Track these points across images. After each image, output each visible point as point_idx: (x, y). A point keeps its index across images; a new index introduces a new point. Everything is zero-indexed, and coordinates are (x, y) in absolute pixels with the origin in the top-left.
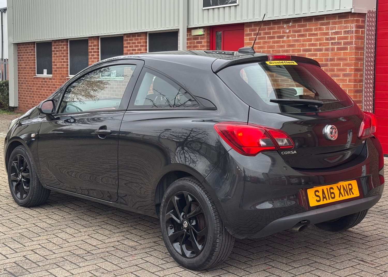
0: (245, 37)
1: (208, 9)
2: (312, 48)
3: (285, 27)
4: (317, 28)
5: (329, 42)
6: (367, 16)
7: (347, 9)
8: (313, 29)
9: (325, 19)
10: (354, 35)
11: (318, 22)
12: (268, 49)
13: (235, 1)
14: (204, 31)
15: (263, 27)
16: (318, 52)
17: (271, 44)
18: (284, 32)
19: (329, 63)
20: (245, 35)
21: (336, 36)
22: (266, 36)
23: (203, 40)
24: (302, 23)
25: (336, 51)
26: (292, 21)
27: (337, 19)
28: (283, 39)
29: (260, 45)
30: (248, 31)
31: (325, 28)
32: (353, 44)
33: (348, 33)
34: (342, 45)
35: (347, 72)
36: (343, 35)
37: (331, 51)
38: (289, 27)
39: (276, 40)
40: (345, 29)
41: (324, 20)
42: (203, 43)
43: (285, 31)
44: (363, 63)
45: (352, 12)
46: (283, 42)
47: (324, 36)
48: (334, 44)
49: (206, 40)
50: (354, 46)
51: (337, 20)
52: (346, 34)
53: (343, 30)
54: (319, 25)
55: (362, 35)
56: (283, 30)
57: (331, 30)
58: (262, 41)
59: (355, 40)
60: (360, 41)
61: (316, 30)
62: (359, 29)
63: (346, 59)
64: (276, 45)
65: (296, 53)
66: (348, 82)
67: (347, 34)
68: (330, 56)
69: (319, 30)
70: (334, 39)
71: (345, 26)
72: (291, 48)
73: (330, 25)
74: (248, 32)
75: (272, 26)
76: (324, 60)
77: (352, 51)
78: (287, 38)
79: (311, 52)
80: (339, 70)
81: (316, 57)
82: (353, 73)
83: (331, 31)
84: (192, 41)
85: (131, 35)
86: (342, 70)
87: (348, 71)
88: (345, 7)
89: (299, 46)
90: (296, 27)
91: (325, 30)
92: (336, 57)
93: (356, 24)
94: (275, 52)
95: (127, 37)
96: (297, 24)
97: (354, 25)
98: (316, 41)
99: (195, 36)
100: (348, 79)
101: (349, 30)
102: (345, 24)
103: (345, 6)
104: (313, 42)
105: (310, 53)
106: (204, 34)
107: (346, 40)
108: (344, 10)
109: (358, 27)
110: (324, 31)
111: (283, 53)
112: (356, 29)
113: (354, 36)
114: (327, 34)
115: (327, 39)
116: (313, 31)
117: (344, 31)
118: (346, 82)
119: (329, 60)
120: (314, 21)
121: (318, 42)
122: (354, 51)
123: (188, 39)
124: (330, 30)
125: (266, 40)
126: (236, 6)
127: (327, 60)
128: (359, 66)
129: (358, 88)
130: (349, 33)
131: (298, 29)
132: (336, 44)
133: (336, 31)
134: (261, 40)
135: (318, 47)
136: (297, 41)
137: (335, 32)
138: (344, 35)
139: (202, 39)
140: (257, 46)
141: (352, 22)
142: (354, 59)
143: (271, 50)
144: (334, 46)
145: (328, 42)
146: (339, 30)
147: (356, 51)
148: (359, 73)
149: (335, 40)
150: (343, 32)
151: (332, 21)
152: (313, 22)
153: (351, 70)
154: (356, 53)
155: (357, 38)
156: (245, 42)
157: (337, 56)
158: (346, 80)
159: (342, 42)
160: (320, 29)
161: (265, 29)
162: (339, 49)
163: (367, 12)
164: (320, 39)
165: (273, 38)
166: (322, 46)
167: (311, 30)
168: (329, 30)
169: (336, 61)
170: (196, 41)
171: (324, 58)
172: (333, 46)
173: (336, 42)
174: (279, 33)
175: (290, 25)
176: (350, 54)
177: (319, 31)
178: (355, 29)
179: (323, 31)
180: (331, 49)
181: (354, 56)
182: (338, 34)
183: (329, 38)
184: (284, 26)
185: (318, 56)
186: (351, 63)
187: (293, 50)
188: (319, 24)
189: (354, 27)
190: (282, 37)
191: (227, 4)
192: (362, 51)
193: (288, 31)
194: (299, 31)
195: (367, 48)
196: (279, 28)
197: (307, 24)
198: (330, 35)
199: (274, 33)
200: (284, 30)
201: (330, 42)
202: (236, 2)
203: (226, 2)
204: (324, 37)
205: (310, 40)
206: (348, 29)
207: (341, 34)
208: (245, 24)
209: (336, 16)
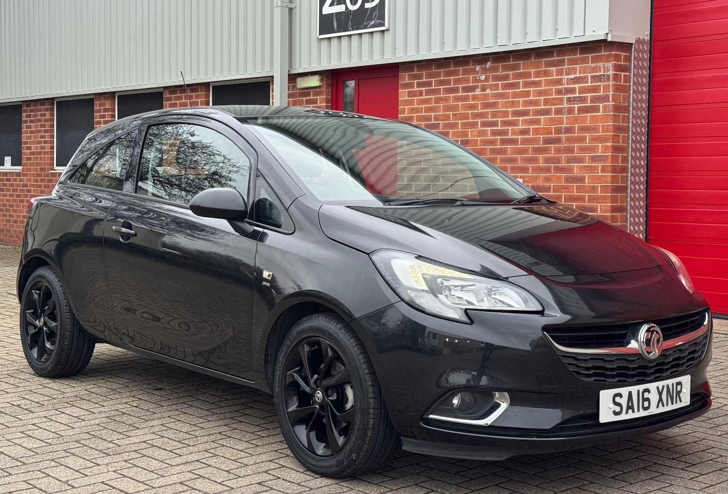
0: (400, 91)
1: (330, 39)
2: (531, 108)
3: (477, 69)
4: (539, 72)
5: (563, 96)
6: (633, 48)
7: (599, 35)
8: (532, 72)
9: (555, 55)
10: (611, 83)
11: (542, 60)
12: (444, 112)
13: (382, 21)
14: (322, 80)
15: (436, 71)
16: (542, 117)
17: (451, 102)
18: (476, 80)
19: (563, 136)
20: (399, 86)
21: (577, 86)
22: (442, 87)
23: (318, 97)
24: (511, 63)
25: (576, 113)
26: (491, 60)
27: (578, 54)
28: (474, 93)
29: (430, 105)
30: (407, 79)
31: (555, 70)
32: (609, 101)
33: (600, 81)
34: (587, 103)
35: (598, 152)
36: (589, 84)
37: (568, 114)
38: (485, 71)
39: (461, 94)
40: (593, 73)
41: (553, 57)
42: (319, 103)
43: (478, 78)
44: (628, 137)
45: (608, 40)
46: (474, 98)
47: (554, 86)
48: (572, 101)
49: (325, 97)
50: (611, 104)
51: (578, 56)
52: (595, 82)
53: (589, 75)
54: (543, 65)
55: (625, 84)
56: (474, 76)
57: (566, 75)
58: (433, 97)
59: (613, 93)
60: (622, 94)
61: (538, 74)
62: (620, 73)
63: (595, 129)
64: (460, 103)
65: (500, 118)
66: (600, 172)
67: (598, 82)
68: (565, 124)
69: (544, 74)
70: (572, 91)
71: (593, 66)
72: (490, 109)
73: (564, 65)
74: (407, 81)
75: (452, 69)
76: (553, 130)
77: (608, 113)
78: (481, 91)
79: (528, 116)
80: (583, 149)
81: (537, 125)
82: (611, 154)
83: (567, 77)
84: (298, 99)
85: (178, 89)
86: (588, 150)
87: (600, 152)
88: (594, 31)
89: (505, 105)
90: (499, 69)
91: (555, 76)
92: (576, 125)
93: (614, 63)
94: (458, 116)
95: (170, 93)
96: (500, 64)
97: (610, 65)
98: (538, 96)
99: (303, 89)
100: (600, 166)
101: (601, 75)
102: (593, 63)
103: (594, 29)
104: (531, 98)
105: (526, 118)
106: (321, 85)
107: (596, 92)
108: (592, 36)
109: (618, 68)
110: (553, 76)
111: (475, 119)
112: (615, 73)
113: (611, 85)
114: (559, 82)
115: (559, 92)
116: (532, 77)
117: (592, 77)
118: (596, 171)
119: (563, 131)
120: (533, 59)
121: (543, 98)
122: (612, 113)
123: (290, 96)
124: (564, 74)
125: (441, 94)
126: (383, 31)
127: (559, 131)
128: (621, 141)
129: (619, 184)
130: (601, 79)
131: (504, 73)
132: (577, 101)
133: (576, 76)
134: (430, 95)
135: (541, 106)
136: (501, 96)
137: (576, 78)
138: (591, 83)
139: (316, 94)
140: (424, 106)
141: (608, 59)
142: (611, 128)
143: (451, 113)
144: (573, 104)
145: (561, 96)
146: (582, 75)
147: (614, 113)
148: (620, 155)
149: (575, 93)
150: (589, 78)
151: (568, 57)
152: (531, 59)
153: (605, 149)
154: (615, 118)
155: (617, 88)
156: (400, 99)
157: (578, 124)
158: (596, 168)
159: (588, 96)
160: (546, 73)
161: (438, 75)
162: (582, 110)
163: (634, 42)
164: (545, 93)
165: (455, 90)
166: (550, 105)
167: (528, 75)
168: (562, 75)
169: (576, 133)
170: (304, 99)
171: (553, 127)
172: (571, 104)
173: (576, 97)
174: (467, 81)
175: (488, 67)
176: (605, 118)
177: (543, 77)
178: (613, 72)
179: (550, 76)
180: (566, 110)
181: (611, 122)
182: (580, 82)
183: (563, 89)
184: (475, 68)
185: (542, 125)
186: (606, 136)
187: (493, 113)
188: (544, 63)
189: (611, 68)
190: (472, 89)
191: (365, 27)
192: (626, 113)
193: (483, 78)
194: (506, 77)
195: (634, 108)
196: (466, 72)
197: (520, 63)
198: (566, 84)
199: (457, 81)
200: (476, 75)
201: (565, 96)
202: (383, 25)
203: (365, 24)
204: (554, 88)
205: (527, 94)
206: (600, 71)
207: (587, 82)
208: (400, 66)
209: (577, 49)
